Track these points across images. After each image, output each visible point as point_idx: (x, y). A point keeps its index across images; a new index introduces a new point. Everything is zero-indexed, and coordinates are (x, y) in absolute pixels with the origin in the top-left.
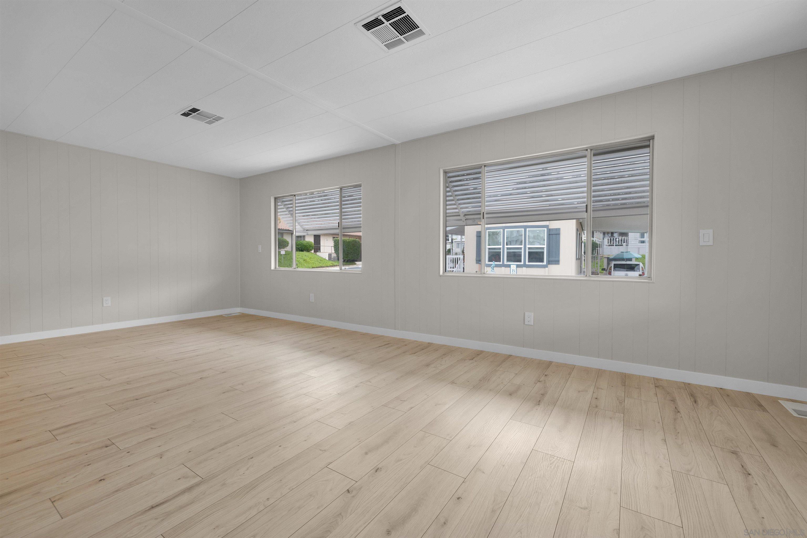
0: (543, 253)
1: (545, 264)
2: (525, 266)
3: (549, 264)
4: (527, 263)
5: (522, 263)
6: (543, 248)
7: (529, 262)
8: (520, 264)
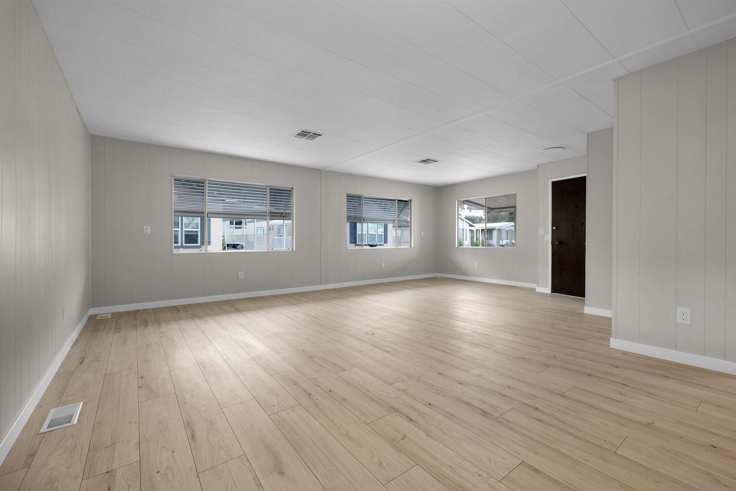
0: (197, 235)
1: (199, 245)
2: (182, 247)
3: (202, 245)
4: (184, 245)
5: (179, 244)
6: (197, 232)
7: (186, 243)
8: (177, 245)
